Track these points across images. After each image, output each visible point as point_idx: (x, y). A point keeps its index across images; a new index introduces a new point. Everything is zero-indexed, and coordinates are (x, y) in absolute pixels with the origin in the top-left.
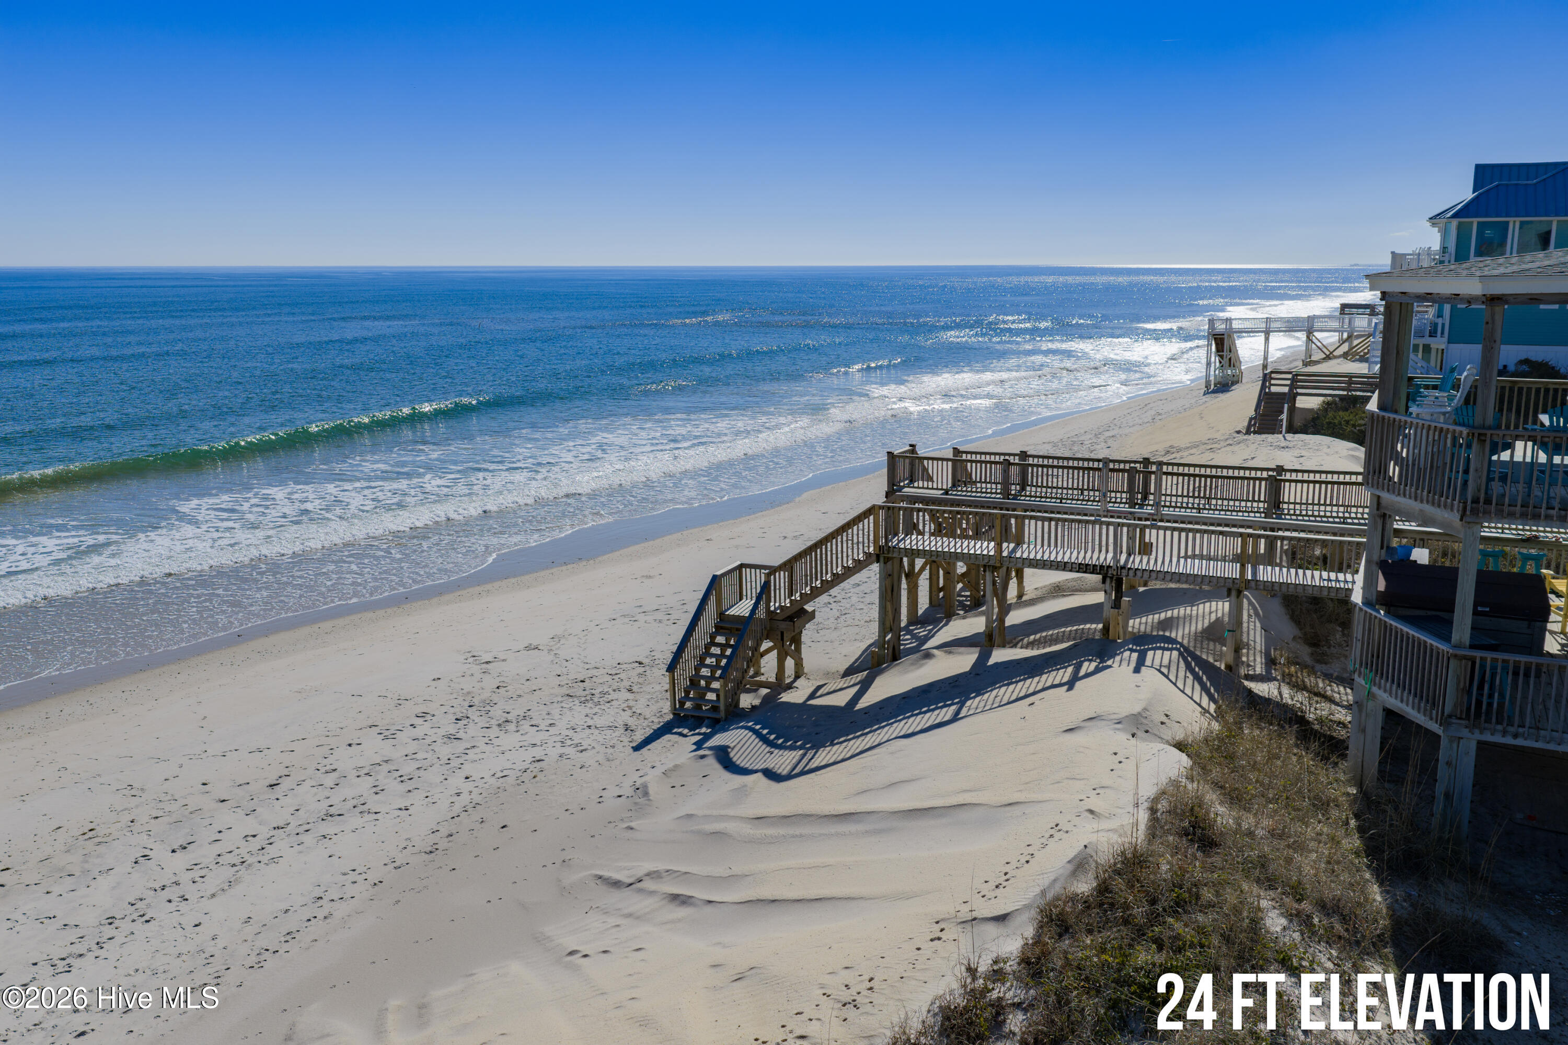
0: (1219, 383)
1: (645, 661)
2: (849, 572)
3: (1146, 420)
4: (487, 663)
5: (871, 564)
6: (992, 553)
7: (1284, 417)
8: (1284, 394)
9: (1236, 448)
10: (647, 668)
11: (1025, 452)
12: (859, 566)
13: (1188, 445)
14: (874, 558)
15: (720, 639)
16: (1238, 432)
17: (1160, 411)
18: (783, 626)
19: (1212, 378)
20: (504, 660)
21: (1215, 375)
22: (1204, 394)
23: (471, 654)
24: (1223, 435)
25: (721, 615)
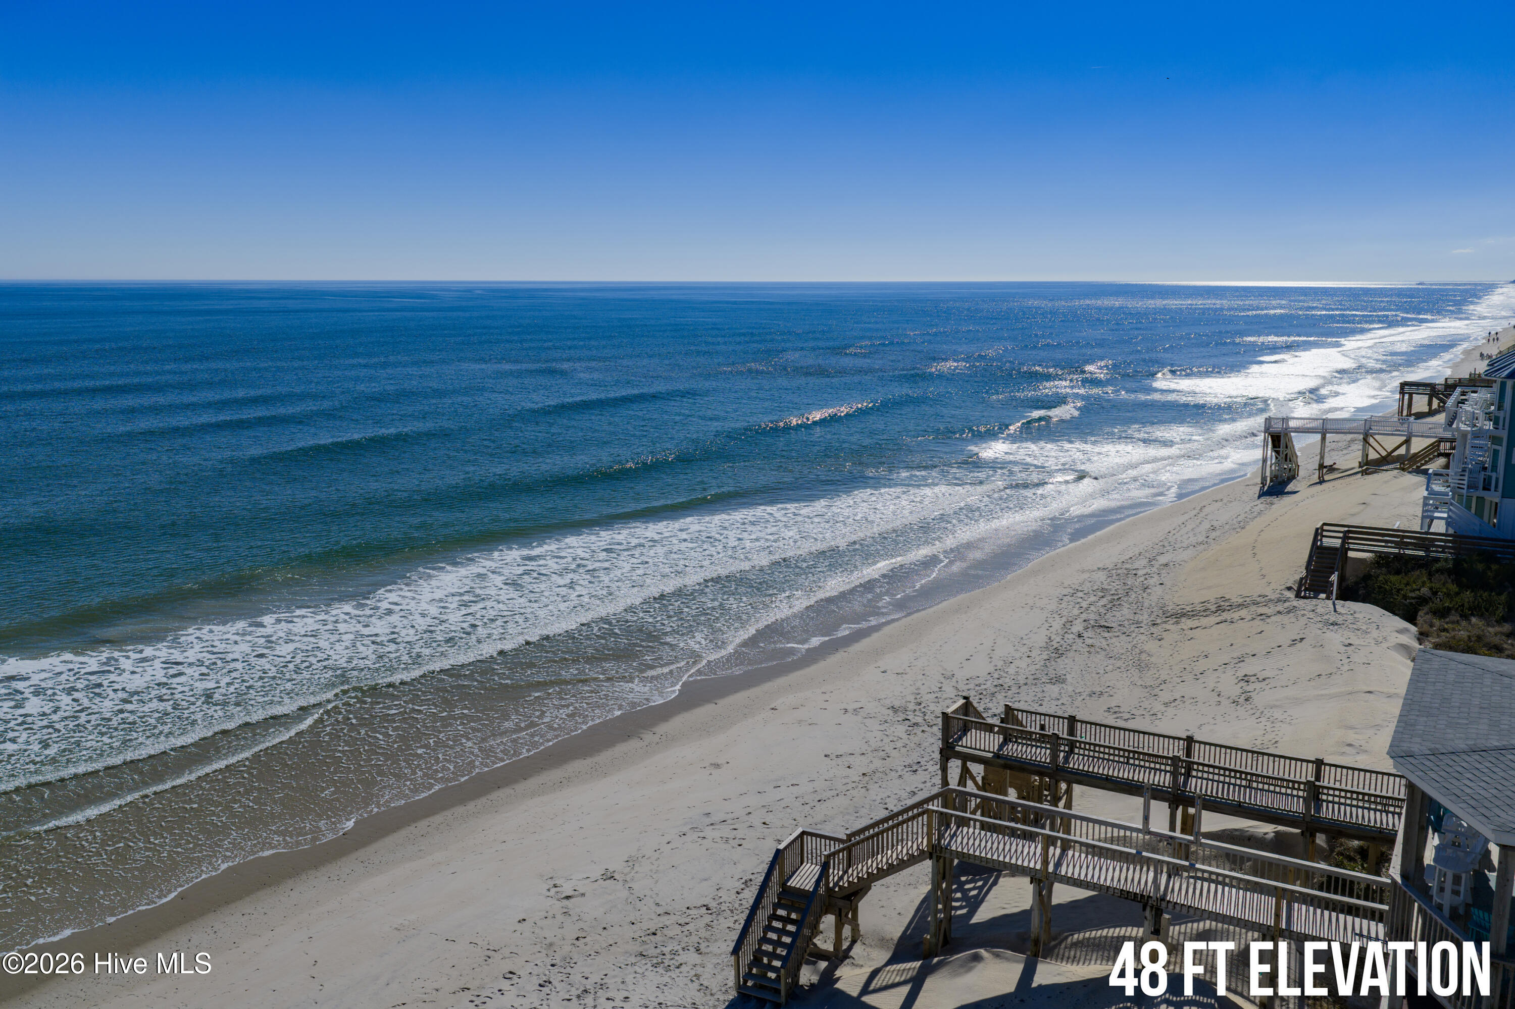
0: (1276, 476)
1: (713, 905)
2: (902, 865)
3: (1200, 540)
4: (568, 897)
5: (924, 860)
6: (1038, 867)
7: (1334, 578)
8: (1336, 549)
9: (1285, 619)
10: (714, 916)
11: (1074, 717)
12: (912, 860)
13: (1240, 601)
14: (927, 855)
15: (781, 912)
16: (1289, 589)
17: (1215, 524)
18: (841, 903)
19: (1268, 474)
20: (583, 895)
21: (1271, 471)
22: (1259, 497)
23: (552, 883)
24: (1274, 590)
25: (784, 885)
